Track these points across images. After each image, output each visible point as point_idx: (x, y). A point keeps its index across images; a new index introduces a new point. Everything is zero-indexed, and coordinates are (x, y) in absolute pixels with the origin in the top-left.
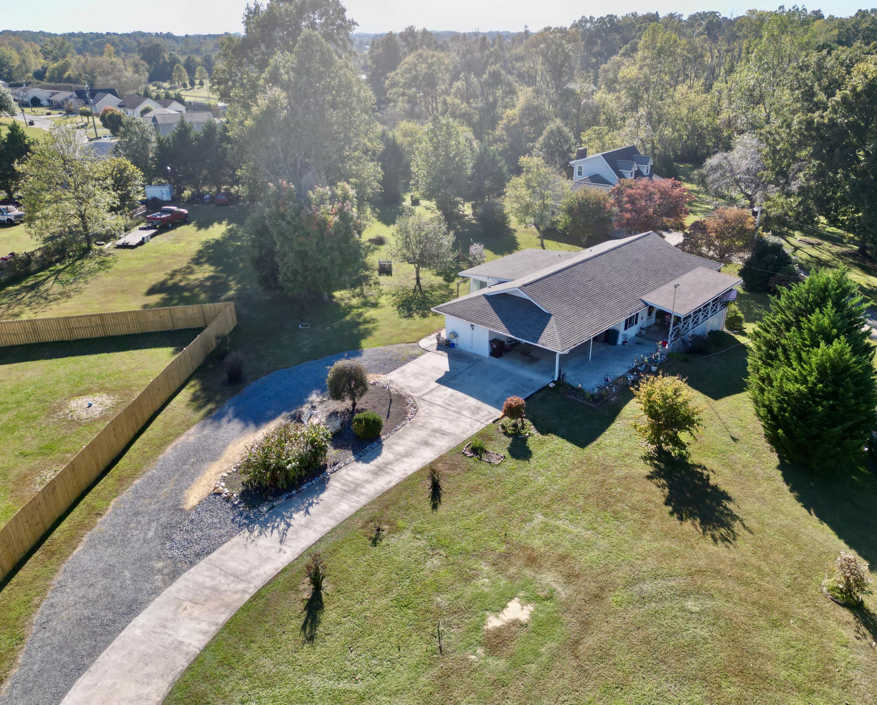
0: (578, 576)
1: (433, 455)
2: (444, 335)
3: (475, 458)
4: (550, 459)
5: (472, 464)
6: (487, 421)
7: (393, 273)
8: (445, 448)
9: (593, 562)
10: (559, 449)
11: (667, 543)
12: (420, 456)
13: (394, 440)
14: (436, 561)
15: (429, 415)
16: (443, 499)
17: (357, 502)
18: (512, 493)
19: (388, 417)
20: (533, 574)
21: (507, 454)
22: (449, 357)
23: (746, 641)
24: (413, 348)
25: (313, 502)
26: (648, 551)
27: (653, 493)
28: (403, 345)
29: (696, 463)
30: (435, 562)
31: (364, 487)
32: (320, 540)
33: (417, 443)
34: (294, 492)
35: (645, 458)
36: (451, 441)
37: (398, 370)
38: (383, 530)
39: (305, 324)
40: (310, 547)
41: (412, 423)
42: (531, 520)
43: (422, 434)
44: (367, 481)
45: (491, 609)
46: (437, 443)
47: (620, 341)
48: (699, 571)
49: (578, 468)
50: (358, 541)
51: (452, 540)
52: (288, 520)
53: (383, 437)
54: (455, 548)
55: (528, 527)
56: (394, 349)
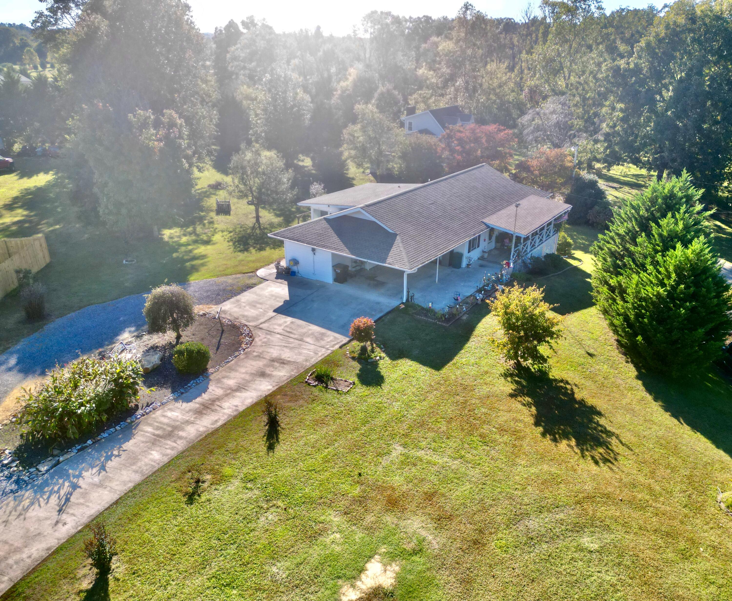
0: (450, 518)
1: (270, 387)
2: (283, 264)
3: (320, 387)
4: (404, 382)
5: (317, 394)
6: (333, 346)
7: (231, 213)
8: (285, 378)
9: (465, 498)
10: (413, 371)
11: (546, 467)
12: (255, 389)
13: (224, 373)
14: (271, 516)
15: (267, 344)
16: (281, 437)
17: (172, 448)
18: (364, 424)
19: (218, 349)
20: (395, 520)
21: (356, 380)
22: (290, 286)
23: (660, 581)
24: (250, 277)
25: (112, 455)
26: (526, 478)
27: (519, 412)
28: (238, 276)
29: (557, 377)
30: (270, 518)
31: (183, 429)
32: (116, 503)
33: (252, 374)
34: (89, 442)
35: (505, 376)
36: (292, 370)
37: (232, 300)
38: (204, 482)
39: (129, 259)
40: (101, 513)
41: (246, 354)
42: (389, 453)
43: (258, 364)
44: (188, 422)
45: (345, 575)
46: (276, 373)
47: (464, 263)
48: (588, 497)
49: (436, 389)
50: (169, 498)
51: (293, 486)
52: (75, 480)
53: (211, 370)
54: (296, 496)
55: (385, 461)
56: (229, 280)
